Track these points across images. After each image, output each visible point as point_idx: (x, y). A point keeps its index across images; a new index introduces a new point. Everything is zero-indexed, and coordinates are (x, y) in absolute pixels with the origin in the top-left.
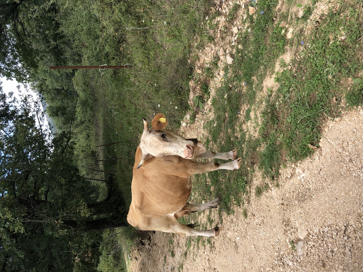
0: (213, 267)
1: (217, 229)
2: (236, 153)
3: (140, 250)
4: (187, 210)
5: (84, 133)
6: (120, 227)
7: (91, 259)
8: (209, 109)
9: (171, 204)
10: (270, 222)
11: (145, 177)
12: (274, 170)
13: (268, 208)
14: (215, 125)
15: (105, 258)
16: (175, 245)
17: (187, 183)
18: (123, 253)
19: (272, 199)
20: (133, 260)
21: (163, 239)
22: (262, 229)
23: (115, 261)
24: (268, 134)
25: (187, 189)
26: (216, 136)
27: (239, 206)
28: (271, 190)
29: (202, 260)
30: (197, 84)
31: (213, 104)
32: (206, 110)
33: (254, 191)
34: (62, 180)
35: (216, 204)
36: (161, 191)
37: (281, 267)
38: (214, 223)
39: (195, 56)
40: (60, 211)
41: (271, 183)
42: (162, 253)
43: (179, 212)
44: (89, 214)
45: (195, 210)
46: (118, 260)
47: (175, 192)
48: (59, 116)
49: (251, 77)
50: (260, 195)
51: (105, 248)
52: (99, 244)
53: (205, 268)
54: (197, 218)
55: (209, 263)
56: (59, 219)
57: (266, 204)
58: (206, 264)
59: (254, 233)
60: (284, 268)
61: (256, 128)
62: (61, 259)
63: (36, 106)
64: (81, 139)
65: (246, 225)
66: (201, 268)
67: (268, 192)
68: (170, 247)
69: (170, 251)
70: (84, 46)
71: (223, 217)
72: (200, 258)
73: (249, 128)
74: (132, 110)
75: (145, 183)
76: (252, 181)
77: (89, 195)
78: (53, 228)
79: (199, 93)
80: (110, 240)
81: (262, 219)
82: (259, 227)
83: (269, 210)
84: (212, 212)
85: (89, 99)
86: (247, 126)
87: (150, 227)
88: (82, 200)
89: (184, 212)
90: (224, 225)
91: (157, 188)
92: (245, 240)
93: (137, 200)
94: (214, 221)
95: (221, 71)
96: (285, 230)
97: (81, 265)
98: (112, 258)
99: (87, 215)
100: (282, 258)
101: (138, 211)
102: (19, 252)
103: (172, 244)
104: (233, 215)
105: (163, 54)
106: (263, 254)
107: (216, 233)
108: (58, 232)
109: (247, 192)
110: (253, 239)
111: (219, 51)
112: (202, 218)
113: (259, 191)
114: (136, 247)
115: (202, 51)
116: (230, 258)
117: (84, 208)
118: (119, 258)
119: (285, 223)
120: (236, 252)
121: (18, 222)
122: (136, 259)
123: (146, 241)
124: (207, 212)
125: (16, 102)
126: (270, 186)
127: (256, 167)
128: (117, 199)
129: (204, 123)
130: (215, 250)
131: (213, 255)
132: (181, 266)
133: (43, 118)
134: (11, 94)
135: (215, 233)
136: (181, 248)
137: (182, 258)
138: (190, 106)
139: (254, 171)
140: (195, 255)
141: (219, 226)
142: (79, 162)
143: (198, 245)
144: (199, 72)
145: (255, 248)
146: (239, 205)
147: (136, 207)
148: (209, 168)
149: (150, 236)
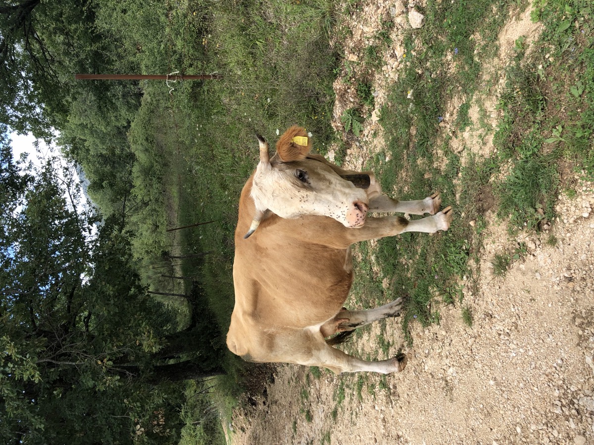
0: (394, 433)
1: (400, 358)
2: (438, 200)
3: (249, 414)
4: (343, 321)
5: (149, 221)
6: (213, 375)
7: (164, 428)
8: (373, 132)
9: (315, 304)
10: (537, 325)
11: (258, 249)
12: (540, 211)
13: (527, 295)
14: (387, 159)
15: (190, 430)
16: (312, 400)
17: (344, 260)
18: (221, 421)
19: (537, 274)
20: (238, 433)
21: (290, 392)
22: (515, 342)
23: (208, 435)
24: (519, 140)
25: (345, 272)
26: (389, 180)
27: (451, 305)
28: (534, 255)
29: (369, 422)
30: (349, 83)
31: (381, 120)
32: (367, 136)
33: (489, 265)
34: (109, 289)
35: (397, 308)
36: (292, 275)
37: (571, 420)
38: (393, 348)
39: (343, 29)
40: (106, 343)
41: (533, 240)
42: (289, 415)
43: (329, 324)
44: (158, 347)
45: (356, 322)
46: (212, 433)
47: (321, 278)
48: (104, 188)
49: (467, 36)
50: (505, 270)
51: (189, 414)
52: (180, 407)
53: (376, 437)
54: (356, 344)
55: (384, 426)
56: (104, 358)
57: (522, 286)
58: (378, 428)
59: (492, 353)
60: (581, 422)
61: (485, 136)
62: (112, 430)
63: (66, 175)
64: (144, 233)
65: (471, 341)
66: (367, 438)
67: (524, 261)
68: (303, 404)
69: (303, 411)
70: (139, 50)
71: (413, 334)
72: (365, 419)
73: (468, 143)
74: (228, 161)
75: (260, 261)
76: (482, 245)
77: (162, 327)
78: (95, 375)
79: (353, 103)
80: (198, 401)
81: (514, 320)
82: (507, 338)
83: (531, 300)
84: (388, 327)
85: (155, 164)
86: (463, 140)
87: (274, 353)
88: (144, 323)
89: (337, 324)
90: (415, 348)
91: (285, 270)
92: (469, 372)
93: (246, 298)
94: (393, 344)
95: (398, 48)
96: (580, 336)
97: (146, 440)
98: (202, 431)
99: (154, 348)
100: (575, 401)
101: (250, 321)
102: (36, 419)
103: (307, 398)
104: (438, 324)
105: (280, 42)
106: (522, 397)
107: (400, 366)
108: (104, 380)
109: (471, 272)
110: (491, 366)
111: (394, 6)
112: (365, 342)
113: (501, 262)
114: (242, 409)
115: (358, 17)
116: (434, 411)
117: (149, 337)
118: (214, 430)
119: (578, 321)
120: (448, 398)
121: (28, 362)
122: (243, 429)
123: (259, 399)
124: (376, 330)
125: (33, 170)
126: (531, 245)
127: (491, 217)
128: (207, 326)
129: (363, 162)
130: (397, 400)
131: (392, 411)
132: (327, 437)
133: (79, 194)
134: (24, 156)
135: (397, 365)
136: (325, 404)
137: (328, 422)
138: (334, 133)
139: (485, 225)
140: (354, 413)
141: (404, 352)
142: (143, 270)
143: (359, 394)
144: (353, 58)
145: (497, 384)
146: (453, 303)
147: (244, 313)
148: (388, 229)
149: (266, 388)
